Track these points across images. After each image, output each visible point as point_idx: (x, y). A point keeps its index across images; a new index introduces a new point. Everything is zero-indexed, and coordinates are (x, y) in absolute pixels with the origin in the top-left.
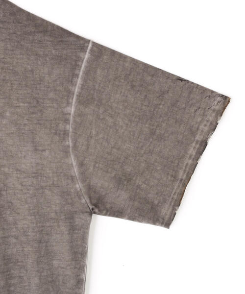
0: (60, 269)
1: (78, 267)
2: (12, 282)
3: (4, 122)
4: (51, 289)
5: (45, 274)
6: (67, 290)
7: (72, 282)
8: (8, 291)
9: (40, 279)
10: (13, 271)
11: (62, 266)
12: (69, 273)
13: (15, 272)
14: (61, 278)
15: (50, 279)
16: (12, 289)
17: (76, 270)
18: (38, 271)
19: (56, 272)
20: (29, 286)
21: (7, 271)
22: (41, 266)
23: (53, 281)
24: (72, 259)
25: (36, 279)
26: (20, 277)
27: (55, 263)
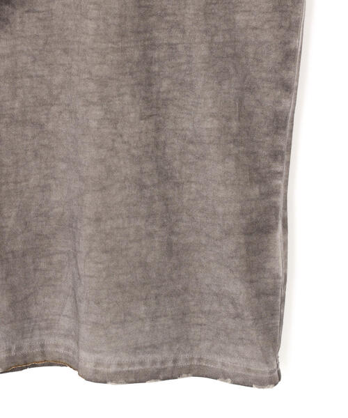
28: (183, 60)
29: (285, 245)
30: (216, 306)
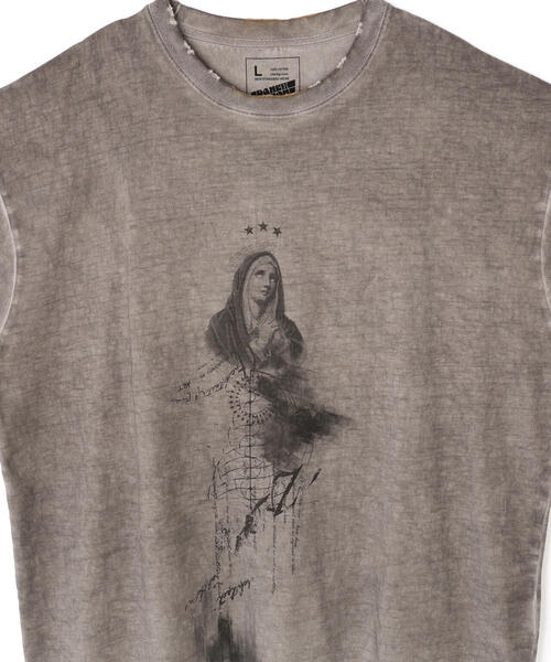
0: (517, 449)
1: (545, 447)
2: (445, 463)
3: (443, 222)
4: (503, 479)
5: (494, 455)
6: (526, 482)
7: (534, 470)
8: (438, 476)
9: (487, 463)
10: (445, 449)
11: (521, 445)
12: (530, 455)
13: (449, 450)
14: (517, 463)
15: (501, 463)
16: (444, 474)
17: (543, 452)
18: (484, 450)
19: (510, 454)
20: (469, 471)
21: (438, 448)
22: (490, 443)
23: (505, 467)
24: (537, 435)
25: (481, 461)
26: (456, 458)
27: (510, 439)
28: (465, 468)
29: (539, 610)
30: (483, 652)
